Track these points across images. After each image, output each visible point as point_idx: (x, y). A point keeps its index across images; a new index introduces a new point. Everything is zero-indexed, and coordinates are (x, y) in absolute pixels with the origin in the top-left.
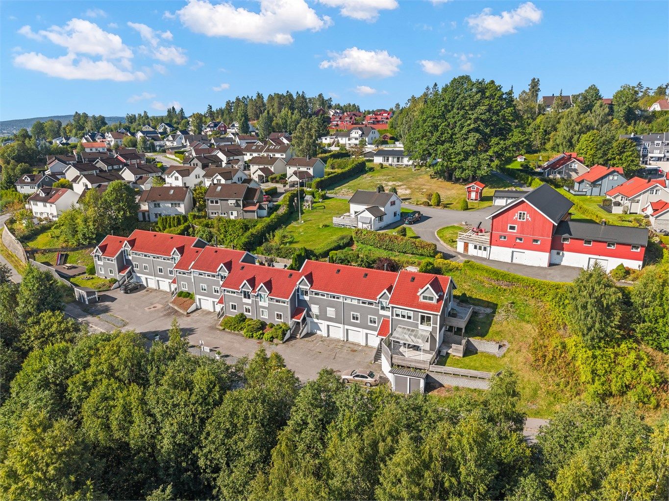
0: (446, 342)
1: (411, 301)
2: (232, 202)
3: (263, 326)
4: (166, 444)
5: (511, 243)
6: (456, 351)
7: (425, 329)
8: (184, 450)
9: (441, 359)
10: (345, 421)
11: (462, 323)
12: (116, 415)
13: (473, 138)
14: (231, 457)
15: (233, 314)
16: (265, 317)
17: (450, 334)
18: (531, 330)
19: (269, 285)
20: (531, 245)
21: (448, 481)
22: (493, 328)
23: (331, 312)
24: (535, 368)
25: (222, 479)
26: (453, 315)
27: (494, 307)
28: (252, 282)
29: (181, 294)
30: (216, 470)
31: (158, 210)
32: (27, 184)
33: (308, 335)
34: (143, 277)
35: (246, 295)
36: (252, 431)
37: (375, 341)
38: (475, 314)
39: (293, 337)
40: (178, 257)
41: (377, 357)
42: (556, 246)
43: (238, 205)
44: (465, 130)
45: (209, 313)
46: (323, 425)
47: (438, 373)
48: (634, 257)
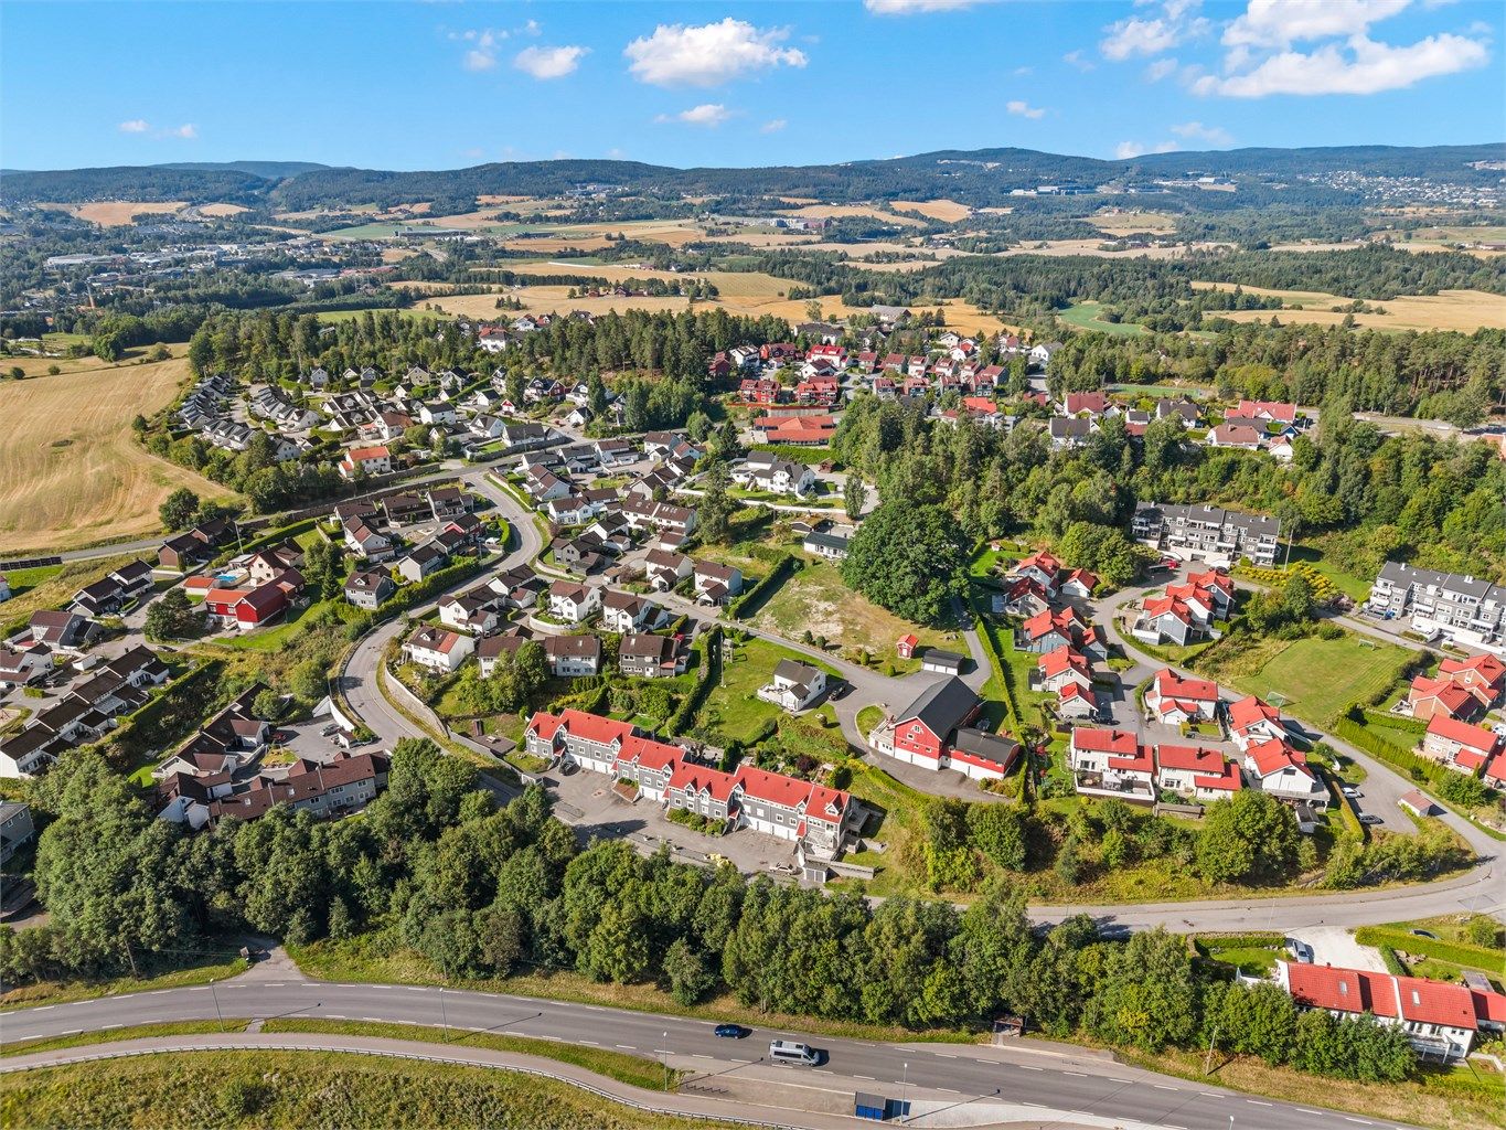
0: (846, 842)
1: (820, 814)
2: (649, 659)
3: (704, 820)
4: (675, 916)
5: (910, 748)
6: (851, 849)
7: (830, 834)
8: (685, 920)
9: (840, 856)
10: (774, 904)
11: (857, 828)
12: (642, 902)
13: (909, 582)
14: (714, 923)
15: (679, 807)
16: (706, 812)
17: (849, 836)
18: (905, 833)
19: (709, 787)
20: (923, 752)
21: (819, 932)
22: (882, 830)
23: (760, 812)
24: (902, 864)
25: (706, 935)
26: (852, 819)
27: (884, 812)
28: (695, 783)
29: (622, 781)
30: (703, 930)
31: (567, 664)
32: (361, 588)
33: (742, 827)
34: (577, 759)
35: (690, 794)
36: (725, 909)
37: (794, 837)
38: (871, 816)
39: (729, 831)
40: (618, 746)
41: (796, 851)
42: (944, 752)
43: (655, 662)
44: (900, 572)
45: (652, 802)
46: (763, 905)
47: (835, 866)
48: (998, 770)
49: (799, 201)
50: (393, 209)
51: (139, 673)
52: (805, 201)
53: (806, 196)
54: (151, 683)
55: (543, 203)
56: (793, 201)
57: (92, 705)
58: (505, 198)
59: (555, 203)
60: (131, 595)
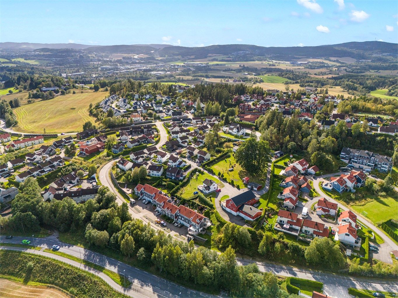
1: (195, 222)
2: (173, 174)
5: (229, 208)
15: (164, 214)
19: (171, 210)
20: (232, 209)
23: (183, 219)
26: (205, 225)
28: (168, 208)
29: (154, 205)
31: (153, 173)
34: (146, 197)
35: (166, 211)
40: (154, 195)
42: (238, 210)
48: (252, 218)
49: (300, 57)
50: (185, 57)
51: (57, 162)
52: (302, 57)
53: (303, 56)
54: (60, 165)
55: (225, 56)
56: (298, 57)
57: (43, 168)
58: (215, 55)
59: (228, 56)
60: (67, 144)
